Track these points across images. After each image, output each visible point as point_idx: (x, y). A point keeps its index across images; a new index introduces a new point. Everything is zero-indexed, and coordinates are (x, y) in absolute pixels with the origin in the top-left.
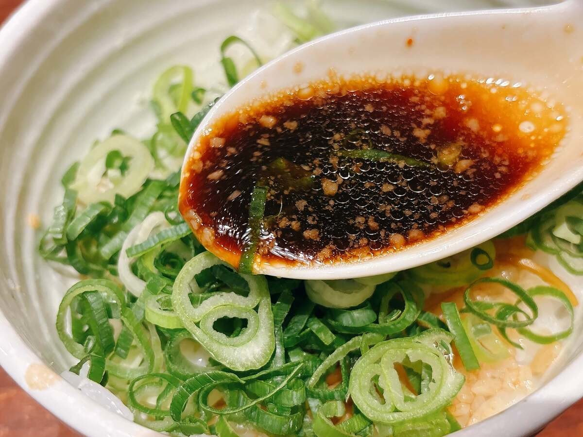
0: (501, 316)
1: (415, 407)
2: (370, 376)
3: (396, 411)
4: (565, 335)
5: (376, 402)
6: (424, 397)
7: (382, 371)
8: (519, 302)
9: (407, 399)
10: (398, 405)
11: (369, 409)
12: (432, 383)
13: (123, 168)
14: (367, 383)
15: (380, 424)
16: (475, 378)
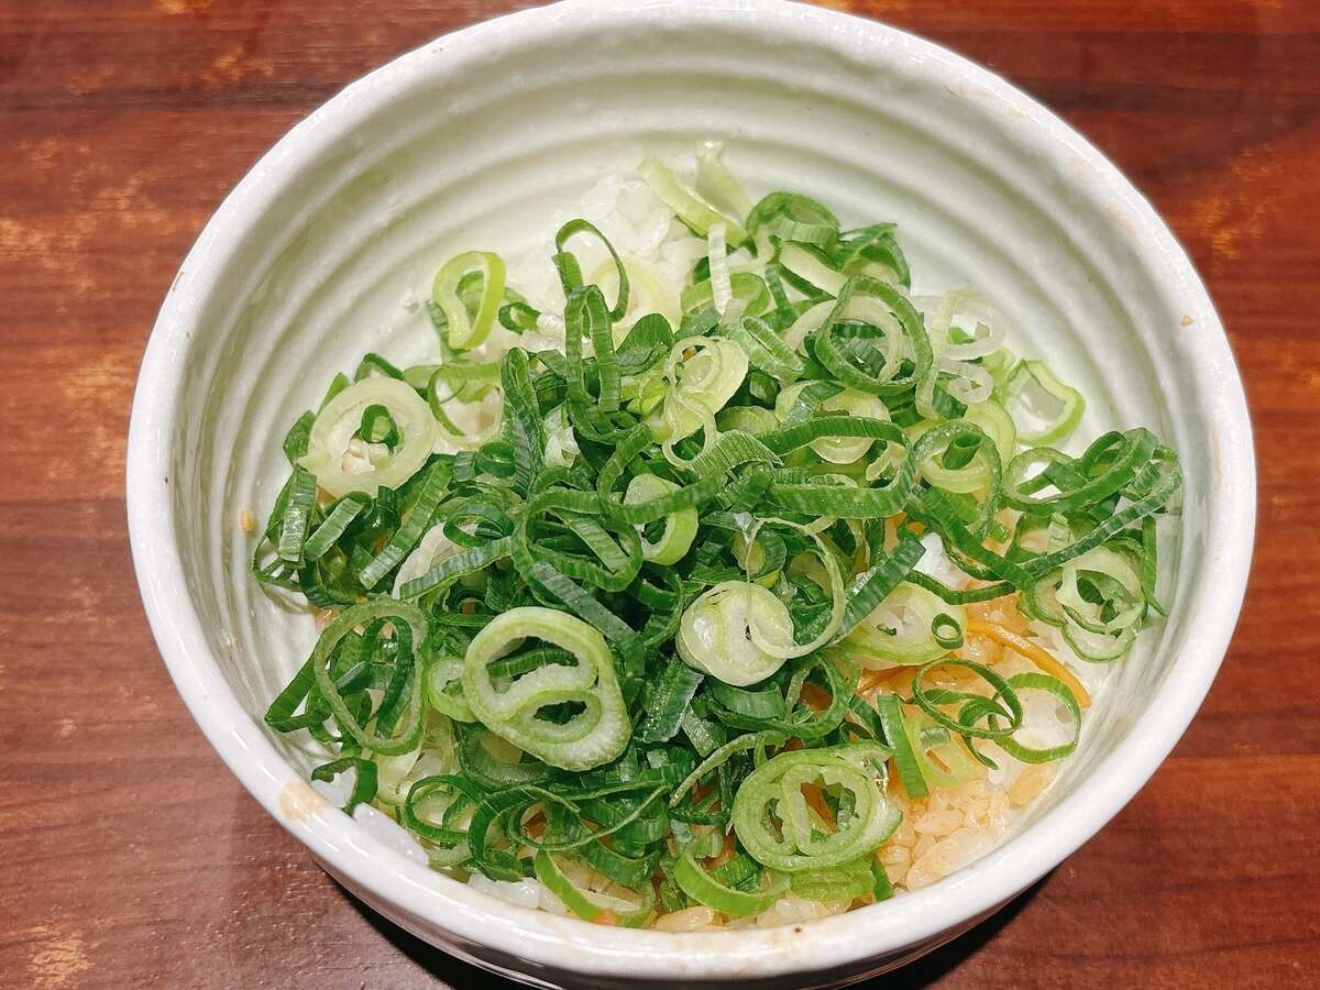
0: (967, 718)
1: (826, 851)
2: (764, 799)
3: (799, 853)
4: (1065, 751)
5: (769, 839)
6: (840, 839)
7: (782, 794)
8: (996, 696)
9: (816, 836)
10: (802, 846)
11: (758, 849)
12: (853, 819)
13: (392, 441)
14: (758, 810)
15: (772, 870)
16: (923, 807)
